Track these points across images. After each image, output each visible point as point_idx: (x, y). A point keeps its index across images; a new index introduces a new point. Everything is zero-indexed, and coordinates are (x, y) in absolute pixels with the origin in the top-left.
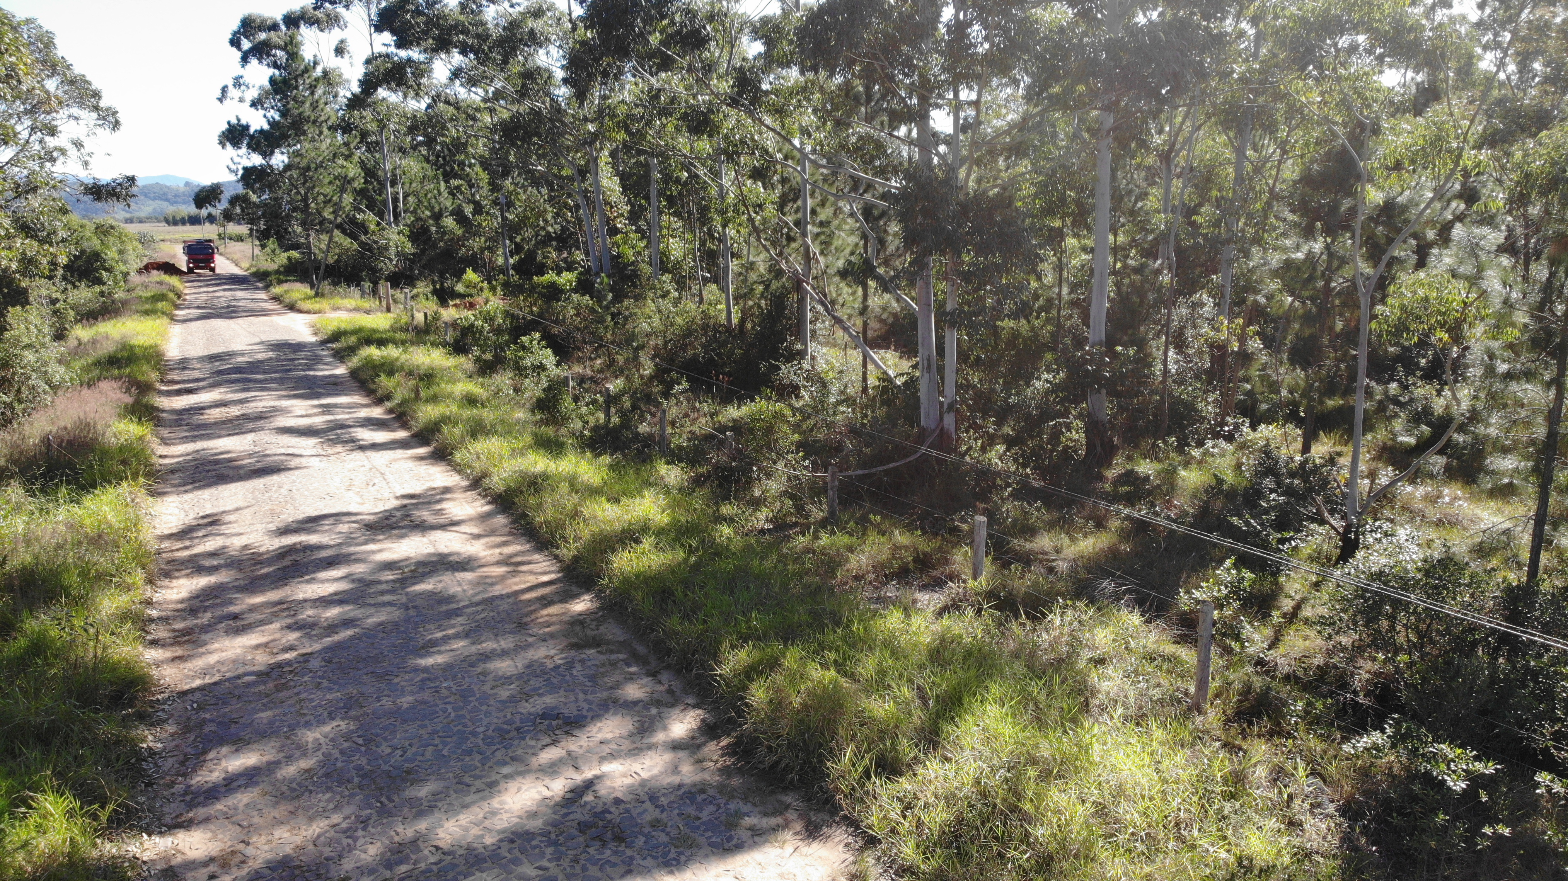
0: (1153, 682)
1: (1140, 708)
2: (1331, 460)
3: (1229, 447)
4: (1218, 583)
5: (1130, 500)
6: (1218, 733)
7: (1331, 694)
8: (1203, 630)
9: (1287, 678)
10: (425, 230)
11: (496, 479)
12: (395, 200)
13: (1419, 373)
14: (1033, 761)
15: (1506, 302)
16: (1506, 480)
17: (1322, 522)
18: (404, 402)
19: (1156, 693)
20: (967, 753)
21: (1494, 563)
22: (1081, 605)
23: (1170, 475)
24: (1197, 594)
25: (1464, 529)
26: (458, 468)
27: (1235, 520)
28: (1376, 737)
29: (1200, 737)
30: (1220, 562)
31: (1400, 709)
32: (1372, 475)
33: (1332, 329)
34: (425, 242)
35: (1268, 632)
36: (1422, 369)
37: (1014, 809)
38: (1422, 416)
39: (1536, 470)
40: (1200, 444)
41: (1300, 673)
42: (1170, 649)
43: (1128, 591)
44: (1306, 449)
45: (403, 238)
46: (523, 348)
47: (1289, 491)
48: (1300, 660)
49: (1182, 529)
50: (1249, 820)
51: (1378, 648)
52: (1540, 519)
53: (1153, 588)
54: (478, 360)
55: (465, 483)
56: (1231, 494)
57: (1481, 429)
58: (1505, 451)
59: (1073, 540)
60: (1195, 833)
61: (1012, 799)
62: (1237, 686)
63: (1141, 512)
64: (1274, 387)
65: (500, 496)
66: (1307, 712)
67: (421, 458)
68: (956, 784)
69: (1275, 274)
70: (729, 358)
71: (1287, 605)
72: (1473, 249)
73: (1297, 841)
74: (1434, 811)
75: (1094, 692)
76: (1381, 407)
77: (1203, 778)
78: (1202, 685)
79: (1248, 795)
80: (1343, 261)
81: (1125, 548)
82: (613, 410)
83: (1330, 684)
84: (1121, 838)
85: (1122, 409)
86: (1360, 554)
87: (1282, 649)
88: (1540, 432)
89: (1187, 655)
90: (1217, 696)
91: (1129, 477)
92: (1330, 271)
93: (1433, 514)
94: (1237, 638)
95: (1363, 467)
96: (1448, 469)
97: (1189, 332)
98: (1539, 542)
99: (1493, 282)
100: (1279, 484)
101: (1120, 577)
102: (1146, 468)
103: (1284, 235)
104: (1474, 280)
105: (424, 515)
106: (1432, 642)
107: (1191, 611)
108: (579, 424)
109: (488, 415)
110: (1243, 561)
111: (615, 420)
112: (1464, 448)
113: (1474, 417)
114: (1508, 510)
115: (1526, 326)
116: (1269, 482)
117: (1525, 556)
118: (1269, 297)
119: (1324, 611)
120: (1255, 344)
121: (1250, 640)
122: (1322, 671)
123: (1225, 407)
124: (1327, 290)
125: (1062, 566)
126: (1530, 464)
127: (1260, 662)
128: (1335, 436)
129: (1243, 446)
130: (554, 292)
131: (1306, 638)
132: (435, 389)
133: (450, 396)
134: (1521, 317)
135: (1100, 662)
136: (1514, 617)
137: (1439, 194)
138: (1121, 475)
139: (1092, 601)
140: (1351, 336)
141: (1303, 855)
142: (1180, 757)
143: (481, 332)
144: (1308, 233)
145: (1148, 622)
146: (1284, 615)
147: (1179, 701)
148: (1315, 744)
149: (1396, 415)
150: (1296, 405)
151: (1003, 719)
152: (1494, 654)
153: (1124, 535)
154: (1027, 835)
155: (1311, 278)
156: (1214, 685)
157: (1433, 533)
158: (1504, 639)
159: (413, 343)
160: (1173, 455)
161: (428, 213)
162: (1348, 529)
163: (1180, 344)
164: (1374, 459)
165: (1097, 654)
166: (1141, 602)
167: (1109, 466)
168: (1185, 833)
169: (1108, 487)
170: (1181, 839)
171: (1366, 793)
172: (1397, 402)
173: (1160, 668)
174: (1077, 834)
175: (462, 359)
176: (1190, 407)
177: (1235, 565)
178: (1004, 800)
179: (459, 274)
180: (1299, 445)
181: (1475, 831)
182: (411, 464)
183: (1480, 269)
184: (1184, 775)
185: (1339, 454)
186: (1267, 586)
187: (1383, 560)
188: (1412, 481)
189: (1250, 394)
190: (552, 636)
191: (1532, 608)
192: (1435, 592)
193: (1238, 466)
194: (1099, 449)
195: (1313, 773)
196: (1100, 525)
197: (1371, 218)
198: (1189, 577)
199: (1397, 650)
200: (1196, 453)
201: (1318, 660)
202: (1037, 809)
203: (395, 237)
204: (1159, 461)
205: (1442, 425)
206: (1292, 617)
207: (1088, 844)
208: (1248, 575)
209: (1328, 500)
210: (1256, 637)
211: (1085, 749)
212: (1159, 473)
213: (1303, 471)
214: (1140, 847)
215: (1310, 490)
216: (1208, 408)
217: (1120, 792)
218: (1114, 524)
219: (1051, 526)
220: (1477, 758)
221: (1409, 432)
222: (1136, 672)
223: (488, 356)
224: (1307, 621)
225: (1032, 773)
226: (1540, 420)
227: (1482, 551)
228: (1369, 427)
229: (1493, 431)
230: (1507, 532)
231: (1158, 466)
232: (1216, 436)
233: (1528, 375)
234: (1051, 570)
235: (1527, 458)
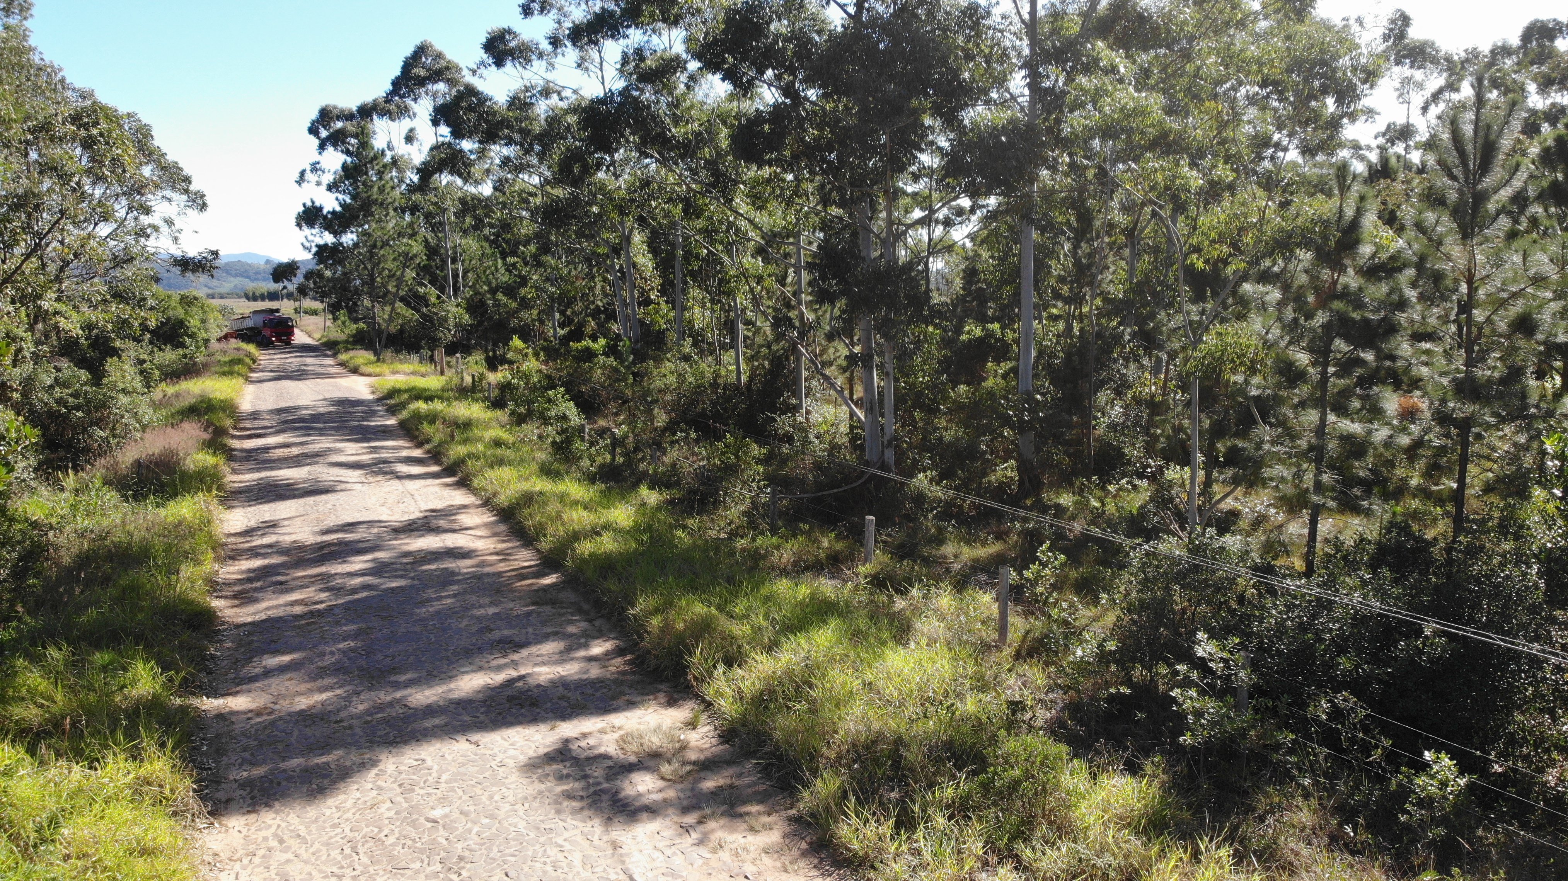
10: (483, 303)
11: (503, 498)
12: (456, 276)
18: (441, 444)
26: (474, 492)
34: (483, 315)
45: (461, 310)
46: (549, 400)
54: (513, 413)
55: (479, 502)
65: (504, 510)
67: (447, 485)
82: (618, 451)
105: (442, 523)
108: (588, 462)
130: (589, 355)
132: (470, 434)
133: (480, 439)
159: (456, 399)
161: (485, 288)
175: (499, 413)
179: (507, 340)
203: (454, 309)
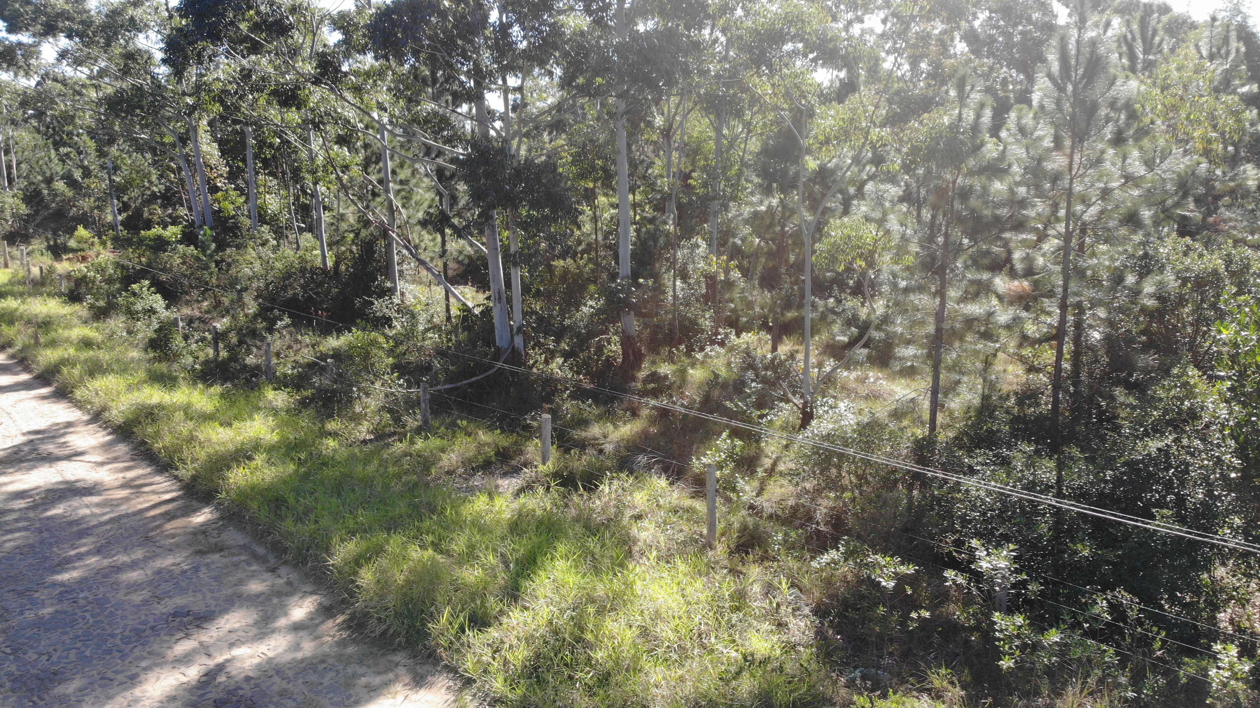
0: (677, 528)
1: (669, 550)
2: (792, 356)
3: (722, 351)
4: (719, 450)
5: (655, 393)
6: (725, 562)
7: (801, 526)
8: (711, 486)
9: (770, 517)
10: (37, 193)
11: (115, 412)
12: (9, 167)
13: (848, 291)
14: (592, 600)
15: (903, 237)
16: (909, 364)
17: (788, 401)
18: (25, 348)
19: (681, 537)
20: (542, 601)
21: (905, 423)
22: (623, 475)
23: (683, 372)
24: (704, 460)
25: (885, 400)
26: (79, 405)
27: (728, 404)
28: (833, 554)
29: (711, 567)
30: (720, 435)
31: (848, 532)
32: (820, 365)
33: (787, 261)
34: (38, 204)
35: (756, 484)
36: (850, 288)
37: (579, 640)
38: (852, 321)
39: (929, 355)
40: (702, 349)
41: (780, 513)
42: (688, 502)
43: (657, 462)
44: (774, 349)
45: (17, 201)
46: (134, 294)
47: (764, 380)
48: (778, 503)
49: (693, 413)
50: (750, 625)
51: (831, 489)
52: (935, 391)
53: (674, 459)
54: (91, 307)
55: (86, 418)
56: (724, 386)
57: (891, 329)
58: (908, 342)
59: (616, 427)
60: (713, 640)
61: (577, 632)
62: (736, 525)
63: (663, 402)
64: (750, 305)
65: (120, 427)
66: (786, 541)
67: (44, 398)
68: (533, 627)
69: (746, 222)
70: (326, 296)
71: (767, 462)
72: (879, 200)
73: (784, 638)
74: (876, 605)
75: (635, 541)
76: (823, 317)
77: (716, 598)
78: (712, 527)
79: (749, 607)
80: (793, 212)
81: (654, 430)
82: (221, 345)
83: (800, 519)
84: (660, 651)
85: (646, 326)
86: (814, 423)
87: (766, 496)
88: (931, 329)
89: (700, 506)
90: (723, 535)
91: (654, 377)
92: (784, 220)
93: (863, 391)
94: (734, 490)
95: (813, 360)
96: (869, 358)
97: (690, 267)
98: (935, 406)
99: (893, 223)
100: (757, 376)
101: (651, 452)
102: (665, 369)
103: (752, 194)
104: (881, 222)
105: (50, 448)
106: (868, 482)
107: (701, 473)
108: (191, 359)
109: (104, 356)
110: (735, 433)
111: (224, 354)
112: (879, 342)
113: (886, 320)
114: (914, 385)
115: (917, 253)
116: (750, 374)
117: (926, 416)
118: (743, 240)
119: (792, 465)
120: (736, 274)
121: (743, 491)
122: (795, 509)
123: (718, 321)
124: (783, 233)
125: (609, 448)
126: (925, 351)
127: (752, 507)
128: (794, 338)
129: (731, 349)
130: (161, 244)
131: (782, 486)
132: (53, 334)
133: (67, 340)
134: (914, 248)
135: (638, 517)
136: (922, 460)
137: (856, 160)
138: (648, 376)
139: (631, 472)
140: (799, 266)
141: (790, 647)
142: (699, 584)
143: (93, 282)
144: (767, 191)
145: (672, 484)
146: (766, 471)
147: (696, 541)
148: (793, 564)
149: (834, 321)
150: (766, 317)
151: (568, 570)
152: (910, 488)
153: (652, 421)
154: (589, 659)
155: (771, 225)
156: (720, 527)
157: (863, 405)
158: (916, 476)
159: (30, 295)
160: (683, 358)
161: (40, 178)
162: (805, 404)
163: (684, 276)
164: (820, 354)
165: (636, 512)
166: (666, 470)
167: (639, 369)
168: (706, 641)
169: (639, 385)
170: (703, 646)
171: (830, 597)
172: (835, 313)
173: (681, 517)
174: (627, 652)
175: (77, 307)
176: (694, 322)
177: (730, 437)
178: (571, 634)
179: (71, 231)
180: (769, 346)
181: (906, 617)
182: (35, 403)
183: (885, 214)
184: (703, 597)
185: (797, 352)
186: (753, 452)
187: (831, 426)
188: (847, 368)
189: (734, 311)
190: (177, 545)
191: (933, 454)
192: (868, 446)
193: (729, 364)
194: (632, 357)
195: (793, 585)
196: (635, 414)
197: (810, 180)
198: (698, 448)
199: (844, 489)
200: (699, 356)
201: (791, 502)
202: (596, 637)
203: (10, 200)
204: (674, 363)
205: (865, 327)
206: (771, 472)
207: (636, 659)
208: (738, 443)
209: (791, 386)
210: (747, 488)
211: (629, 585)
212: (674, 373)
213: (773, 365)
214: (675, 656)
215: (779, 378)
216: (706, 322)
217: (657, 616)
218: (645, 412)
219: (599, 418)
220: (903, 564)
221: (843, 333)
222: (665, 523)
223: (102, 303)
224: (781, 474)
225: (591, 610)
226: (931, 320)
227: (897, 415)
228: (815, 331)
229: (899, 330)
230: (913, 400)
231: (674, 367)
232: (713, 342)
233: (921, 289)
234: (601, 451)
235: (922, 346)
